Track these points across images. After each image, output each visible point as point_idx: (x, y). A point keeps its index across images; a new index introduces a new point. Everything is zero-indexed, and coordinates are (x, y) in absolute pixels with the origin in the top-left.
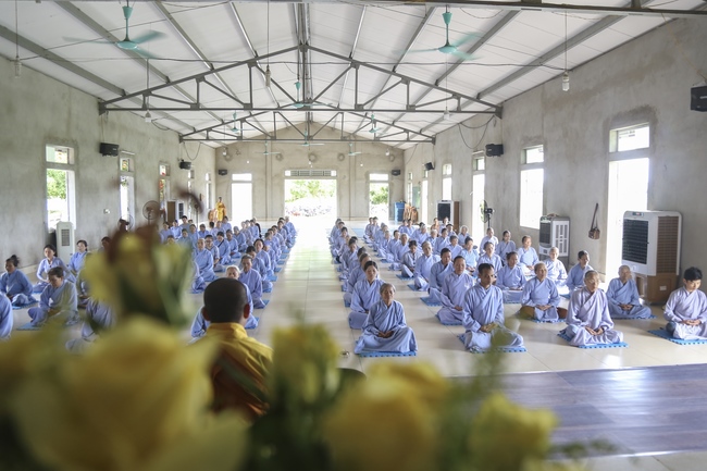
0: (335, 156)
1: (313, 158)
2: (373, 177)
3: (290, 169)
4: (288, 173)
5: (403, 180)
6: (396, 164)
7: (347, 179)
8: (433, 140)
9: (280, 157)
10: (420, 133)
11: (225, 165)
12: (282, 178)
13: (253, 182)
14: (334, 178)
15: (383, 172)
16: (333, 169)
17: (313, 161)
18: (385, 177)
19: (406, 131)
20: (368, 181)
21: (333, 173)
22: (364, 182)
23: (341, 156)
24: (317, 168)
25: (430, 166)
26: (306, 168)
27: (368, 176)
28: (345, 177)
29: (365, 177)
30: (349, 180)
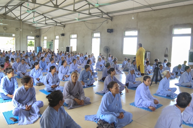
0: (15, 29)
1: (5, 28)
2: (29, 37)
5: (40, 40)
6: (37, 34)
7: (19, 38)
8: (64, 26)
10: (60, 23)
14: (14, 37)
15: (32, 36)
16: (14, 33)
17: (5, 30)
18: (33, 38)
19: (56, 22)
20: (27, 39)
21: (14, 35)
22: (26, 39)
23: (17, 29)
24: (7, 33)
25: (63, 35)
26: (2, 32)
27: (27, 37)
28: (18, 37)
29: (26, 37)
30: (20, 38)
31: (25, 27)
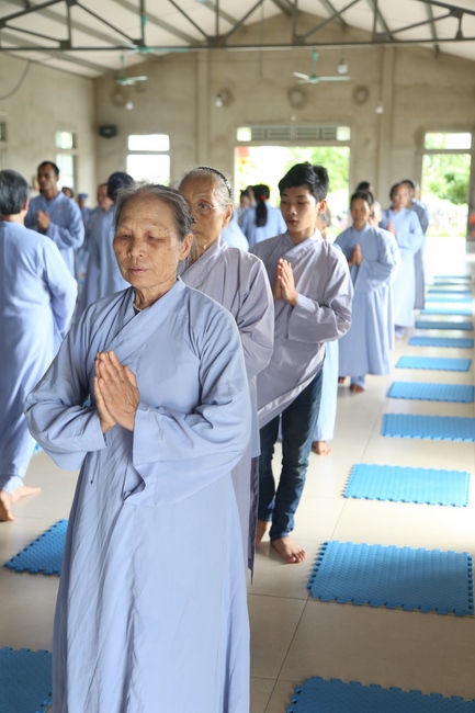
0: (348, 93)
1: (297, 97)
2: (433, 140)
3: (247, 123)
4: (244, 134)
7: (372, 147)
9: (228, 96)
11: (112, 114)
12: (229, 144)
13: (172, 153)
14: (343, 144)
15: (457, 127)
16: (343, 122)
17: (298, 106)
18: (465, 140)
20: (420, 151)
21: (343, 133)
22: (410, 152)
23: (360, 93)
24: (306, 121)
26: (281, 121)
27: (419, 140)
28: (367, 141)
29: (411, 140)
30: (377, 149)
31: (408, 73)
